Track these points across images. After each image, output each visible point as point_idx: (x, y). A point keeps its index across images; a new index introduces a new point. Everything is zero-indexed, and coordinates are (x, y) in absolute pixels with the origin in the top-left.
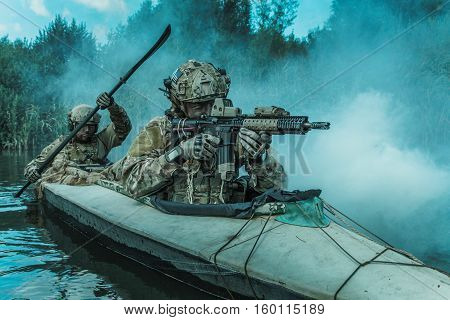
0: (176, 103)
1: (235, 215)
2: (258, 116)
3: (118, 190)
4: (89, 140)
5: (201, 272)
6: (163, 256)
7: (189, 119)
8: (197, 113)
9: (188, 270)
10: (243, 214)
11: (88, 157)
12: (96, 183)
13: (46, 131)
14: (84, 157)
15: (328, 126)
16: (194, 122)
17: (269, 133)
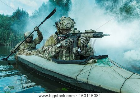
0: (59, 29)
1: (80, 63)
2: (86, 33)
3: (41, 56)
4: (30, 42)
5: (71, 82)
6: (58, 77)
7: (63, 34)
8: (66, 33)
9: (67, 81)
10: (83, 63)
11: (30, 47)
12: (34, 55)
13: (16, 40)
14: (29, 47)
15: (109, 35)
16: (65, 35)
17: (90, 38)
